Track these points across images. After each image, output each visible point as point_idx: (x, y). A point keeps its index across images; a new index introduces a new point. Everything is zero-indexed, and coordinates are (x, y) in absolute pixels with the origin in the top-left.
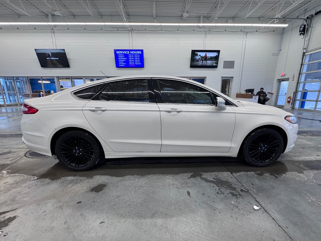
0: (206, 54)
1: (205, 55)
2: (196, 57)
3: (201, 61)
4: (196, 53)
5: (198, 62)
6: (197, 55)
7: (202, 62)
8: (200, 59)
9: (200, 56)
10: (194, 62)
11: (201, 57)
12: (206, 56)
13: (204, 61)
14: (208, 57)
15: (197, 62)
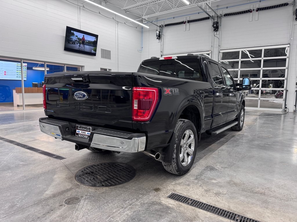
0: (84, 36)
1: (82, 37)
2: (71, 37)
3: (78, 44)
4: (72, 31)
5: (75, 44)
6: (73, 34)
7: (80, 46)
8: (77, 41)
9: (77, 36)
10: (69, 43)
11: (79, 39)
12: (83, 39)
13: (81, 45)
14: (86, 40)
15: (73, 44)
